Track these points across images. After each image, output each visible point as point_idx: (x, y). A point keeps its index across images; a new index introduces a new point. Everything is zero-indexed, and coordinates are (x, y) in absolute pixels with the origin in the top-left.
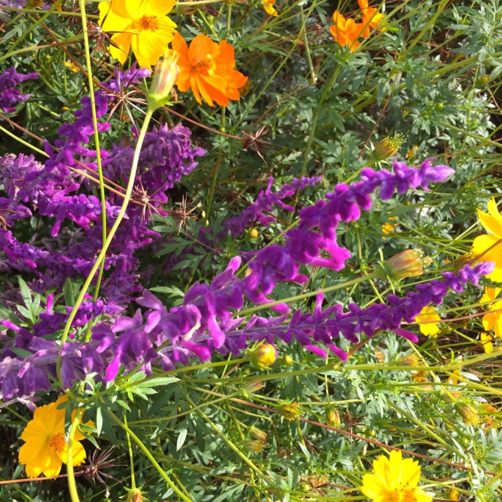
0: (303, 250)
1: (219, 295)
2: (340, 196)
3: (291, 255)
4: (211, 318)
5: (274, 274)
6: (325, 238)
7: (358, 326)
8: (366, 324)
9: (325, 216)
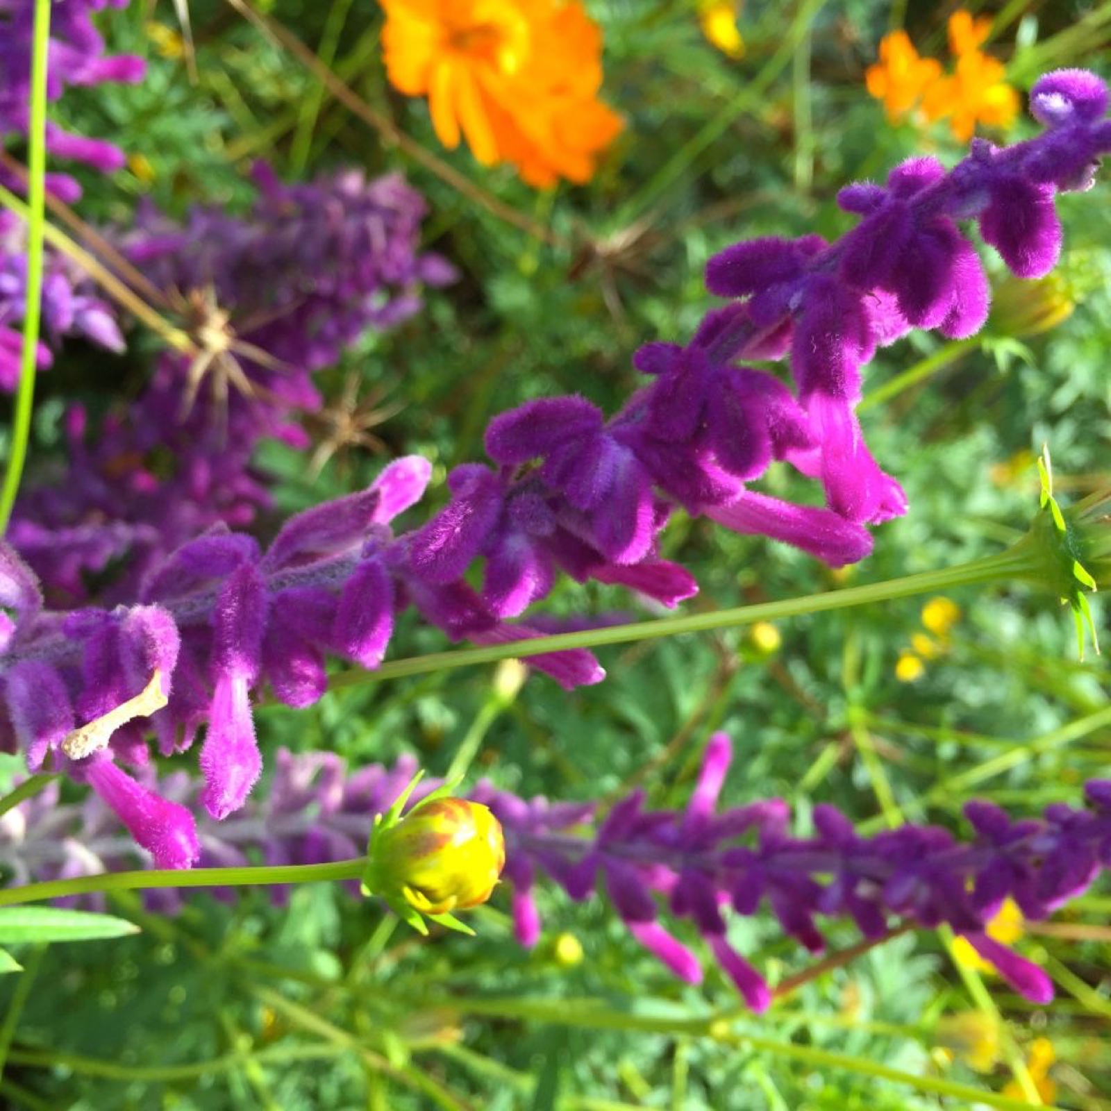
0: (698, 439)
1: (289, 588)
2: (914, 198)
3: (637, 453)
4: (228, 679)
5: (547, 530)
6: (807, 391)
7: (836, 894)
8: (864, 890)
9: (824, 289)
